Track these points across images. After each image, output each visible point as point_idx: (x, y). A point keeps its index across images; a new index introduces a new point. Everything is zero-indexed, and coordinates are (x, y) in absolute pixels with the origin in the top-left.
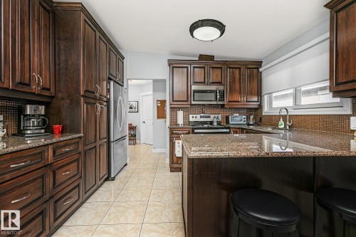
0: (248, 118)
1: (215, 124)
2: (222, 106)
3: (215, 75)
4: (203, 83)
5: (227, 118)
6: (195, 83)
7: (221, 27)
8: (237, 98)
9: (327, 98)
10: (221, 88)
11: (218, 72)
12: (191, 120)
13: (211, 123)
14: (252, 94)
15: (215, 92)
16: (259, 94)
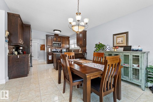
0: (66, 50)
1: (59, 52)
2: (60, 47)
3: (59, 39)
4: (56, 41)
5: (62, 50)
6: (54, 41)
7: (60, 31)
8: (64, 45)
9: (76, 46)
10: (60, 43)
11: (60, 39)
12: (52, 51)
13: (58, 51)
14: (67, 44)
15: (59, 44)
16: (69, 44)
